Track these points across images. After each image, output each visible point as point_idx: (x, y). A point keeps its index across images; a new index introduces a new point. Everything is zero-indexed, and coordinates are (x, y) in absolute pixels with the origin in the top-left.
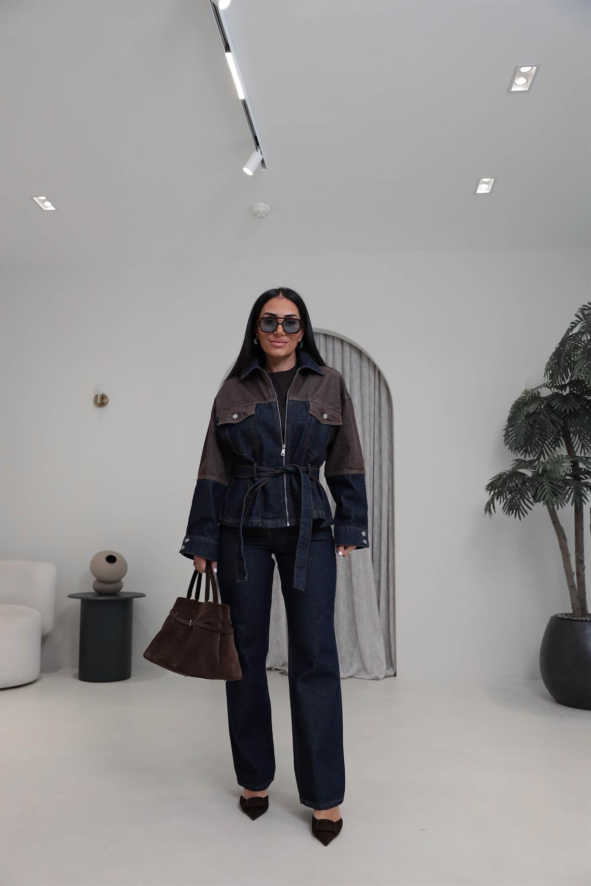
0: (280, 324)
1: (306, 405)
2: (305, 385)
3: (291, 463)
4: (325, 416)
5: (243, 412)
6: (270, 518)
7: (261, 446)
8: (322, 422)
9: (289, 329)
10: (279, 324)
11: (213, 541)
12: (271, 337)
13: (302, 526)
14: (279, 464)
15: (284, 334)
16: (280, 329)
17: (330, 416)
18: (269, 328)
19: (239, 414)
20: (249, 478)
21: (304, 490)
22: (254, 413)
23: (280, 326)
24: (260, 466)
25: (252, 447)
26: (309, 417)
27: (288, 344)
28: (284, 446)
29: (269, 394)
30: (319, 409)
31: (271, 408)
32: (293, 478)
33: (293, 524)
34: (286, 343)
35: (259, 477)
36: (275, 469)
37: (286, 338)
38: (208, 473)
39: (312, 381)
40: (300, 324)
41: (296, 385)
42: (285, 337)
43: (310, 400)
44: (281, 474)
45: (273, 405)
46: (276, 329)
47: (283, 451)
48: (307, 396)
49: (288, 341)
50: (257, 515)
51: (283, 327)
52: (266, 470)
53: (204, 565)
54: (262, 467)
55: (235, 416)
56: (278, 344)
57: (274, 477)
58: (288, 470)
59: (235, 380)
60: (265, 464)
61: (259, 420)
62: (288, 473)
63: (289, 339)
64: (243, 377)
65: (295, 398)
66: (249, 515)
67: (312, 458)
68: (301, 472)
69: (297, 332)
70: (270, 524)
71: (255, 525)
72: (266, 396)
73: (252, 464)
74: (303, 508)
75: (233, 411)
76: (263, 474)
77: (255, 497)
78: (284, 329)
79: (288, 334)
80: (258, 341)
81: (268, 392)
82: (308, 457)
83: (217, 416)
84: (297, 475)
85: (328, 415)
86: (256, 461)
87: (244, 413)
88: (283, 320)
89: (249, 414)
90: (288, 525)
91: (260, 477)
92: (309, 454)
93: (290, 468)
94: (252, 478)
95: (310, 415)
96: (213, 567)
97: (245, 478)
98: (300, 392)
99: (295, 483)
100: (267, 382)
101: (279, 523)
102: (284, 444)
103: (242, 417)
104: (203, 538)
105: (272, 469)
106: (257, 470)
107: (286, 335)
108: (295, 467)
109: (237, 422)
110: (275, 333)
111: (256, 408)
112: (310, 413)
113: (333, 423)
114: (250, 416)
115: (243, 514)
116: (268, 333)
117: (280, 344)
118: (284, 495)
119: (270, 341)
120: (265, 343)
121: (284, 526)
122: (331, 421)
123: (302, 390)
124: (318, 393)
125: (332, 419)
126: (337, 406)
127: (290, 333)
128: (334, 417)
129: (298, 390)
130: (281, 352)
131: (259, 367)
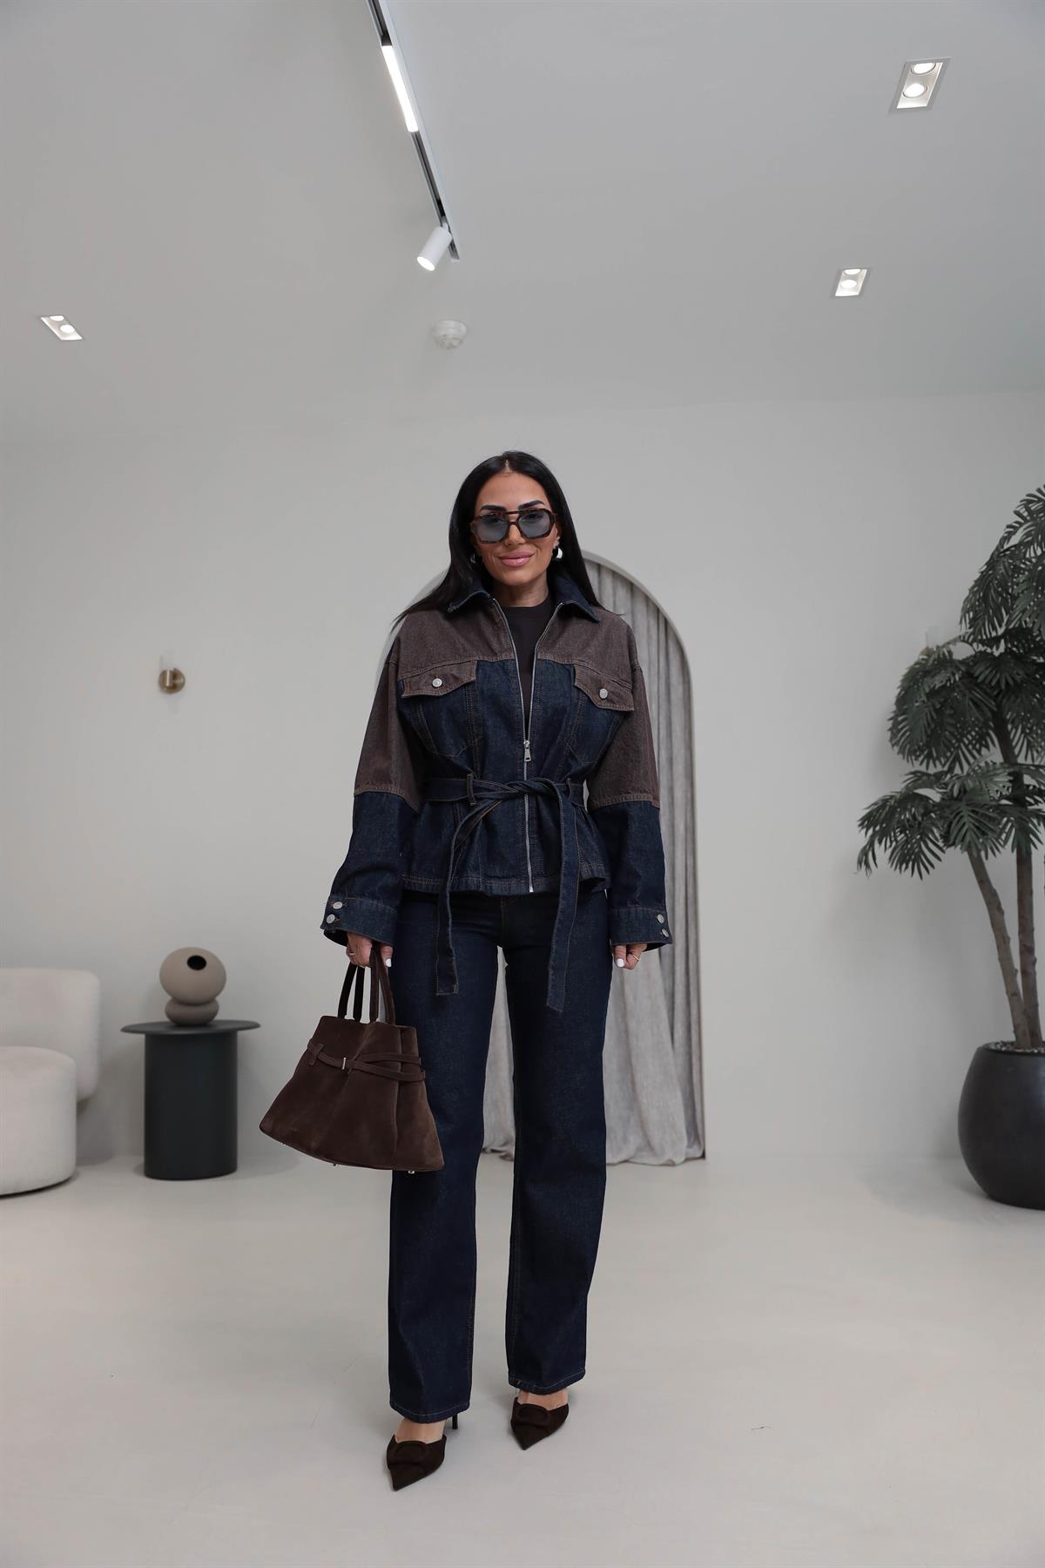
0: (513, 523)
1: (569, 672)
2: (566, 634)
3: (538, 776)
4: (604, 693)
5: (452, 676)
6: (496, 877)
7: (485, 740)
8: (598, 704)
9: (532, 530)
10: (510, 524)
11: (391, 909)
12: (500, 549)
13: (563, 891)
14: (515, 777)
15: (523, 540)
16: (515, 533)
17: (613, 692)
18: (496, 534)
19: (445, 678)
20: (459, 801)
21: (566, 826)
22: (472, 679)
23: (514, 528)
24: (481, 778)
25: (467, 743)
26: (575, 693)
27: (533, 558)
28: (527, 743)
29: (500, 644)
30: (592, 678)
31: (506, 672)
32: (542, 806)
33: (541, 889)
34: (530, 557)
35: (479, 799)
36: (509, 786)
37: (527, 549)
38: (393, 782)
39: (577, 627)
40: (551, 519)
41: (550, 633)
42: (525, 546)
43: (575, 662)
44: (520, 796)
45: (509, 666)
46: (507, 535)
47: (527, 754)
48: (570, 656)
49: (532, 552)
50: (476, 869)
51: (519, 528)
52: (492, 787)
53: (366, 952)
54: (485, 782)
55: (438, 682)
56: (515, 562)
57: (505, 800)
58: (532, 789)
60: (490, 776)
61: (482, 692)
62: (533, 794)
63: (535, 549)
64: (452, 607)
65: (549, 657)
66: (461, 871)
67: (575, 768)
68: (559, 794)
69: (548, 533)
70: (498, 887)
71: (473, 888)
72: (496, 647)
73: (465, 774)
74: (565, 858)
75: (433, 674)
76: (487, 794)
77: (472, 836)
78: (521, 532)
79: (531, 540)
81: (499, 640)
82: (570, 767)
84: (550, 798)
85: (609, 692)
86: (473, 769)
87: (456, 678)
88: (516, 515)
89: (465, 681)
90: (531, 891)
91: (481, 799)
92: (570, 761)
93: (537, 786)
94: (466, 802)
95: (576, 690)
96: (385, 958)
97: (452, 801)
98: (557, 646)
99: (545, 812)
100: (498, 621)
101: (515, 887)
102: (527, 739)
103: (450, 684)
104: (375, 903)
105: (502, 786)
106: (474, 787)
107: (526, 543)
108: (546, 783)
109: (441, 694)
110: (506, 541)
111: (477, 670)
112: (576, 684)
113: (618, 707)
114: (465, 686)
115: (451, 866)
116: (495, 542)
117: (520, 561)
118: (524, 835)
119: (500, 558)
120: (492, 562)
121: (524, 892)
122: (614, 703)
123: (561, 643)
124: (591, 650)
125: (615, 699)
126: (624, 677)
127: (533, 538)
128: (619, 696)
129: (555, 642)
130: (522, 575)
131: (485, 592)
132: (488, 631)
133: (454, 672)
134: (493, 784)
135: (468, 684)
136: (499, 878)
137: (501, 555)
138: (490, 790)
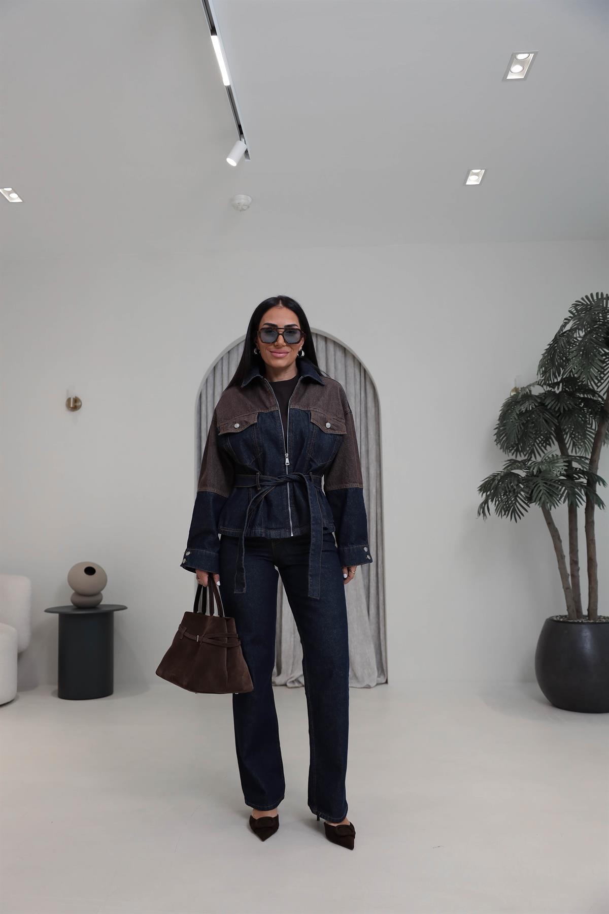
0: (281, 334)
1: (308, 414)
2: (306, 394)
3: (294, 472)
4: (328, 425)
5: (245, 421)
6: (273, 529)
7: (264, 454)
8: (326, 432)
9: (290, 339)
10: (279, 334)
11: (214, 554)
12: (272, 348)
14: (281, 474)
15: (285, 344)
16: (281, 340)
17: (334, 425)
18: (269, 339)
19: (240, 423)
20: (252, 487)
21: (311, 497)
22: (256, 422)
23: (281, 337)
24: (263, 475)
25: (255, 457)
26: (311, 426)
27: (289, 354)
28: (287, 455)
29: (270, 403)
30: (321, 417)
31: (273, 417)
32: (297, 489)
33: (297, 534)
34: (287, 353)
35: (262, 486)
36: (278, 478)
37: (287, 349)
38: (209, 486)
39: (313, 390)
40: (301, 333)
41: (297, 393)
42: (286, 347)
43: (311, 409)
44: (285, 483)
45: (276, 414)
46: (276, 340)
47: (287, 461)
48: (308, 405)
49: (289, 351)
50: (260, 525)
51: (284, 337)
52: (270, 479)
53: (206, 579)
54: (266, 477)
55: (237, 426)
56: (279, 355)
57: (277, 486)
58: (291, 479)
59: (235, 390)
60: (268, 473)
61: (261, 428)
62: (292, 481)
63: (290, 349)
64: (243, 385)
65: (297, 407)
66: (252, 525)
67: (314, 466)
68: (306, 480)
70: (274, 534)
71: (259, 535)
72: (268, 404)
73: (255, 473)
75: (234, 421)
76: (267, 483)
77: (258, 507)
78: (285, 340)
79: (289, 344)
80: (258, 351)
81: (269, 400)
82: (311, 466)
83: (218, 426)
84: (301, 483)
85: (332, 425)
86: (259, 470)
87: (246, 422)
88: (283, 330)
89: (252, 423)
90: (292, 535)
91: (264, 486)
92: (311, 463)
93: (294, 477)
94: (255, 488)
95: (312, 424)
96: (216, 580)
97: (248, 488)
98: (301, 401)
99: (298, 492)
100: (268, 390)
101: (283, 534)
102: (286, 453)
103: (244, 426)
104: (204, 551)
105: (276, 478)
106: (260, 479)
107: (287, 345)
108: (299, 475)
109: (239, 431)
110: (276, 343)
111: (258, 417)
112: (311, 421)
113: (337, 432)
114: (252, 425)
115: (246, 524)
116: (269, 343)
117: (281, 355)
118: (288, 505)
119: (271, 352)
120: (266, 355)
121: (288, 536)
122: (335, 430)
123: (304, 399)
124: (320, 403)
125: (335, 428)
126: (340, 416)
127: (291, 343)
128: (337, 426)
129: (300, 399)
130: (281, 363)
131: (260, 376)
132: (263, 396)
133: (246, 419)
134: (270, 478)
135: (254, 425)
136: (275, 529)
137: (272, 350)
138: (268, 481)
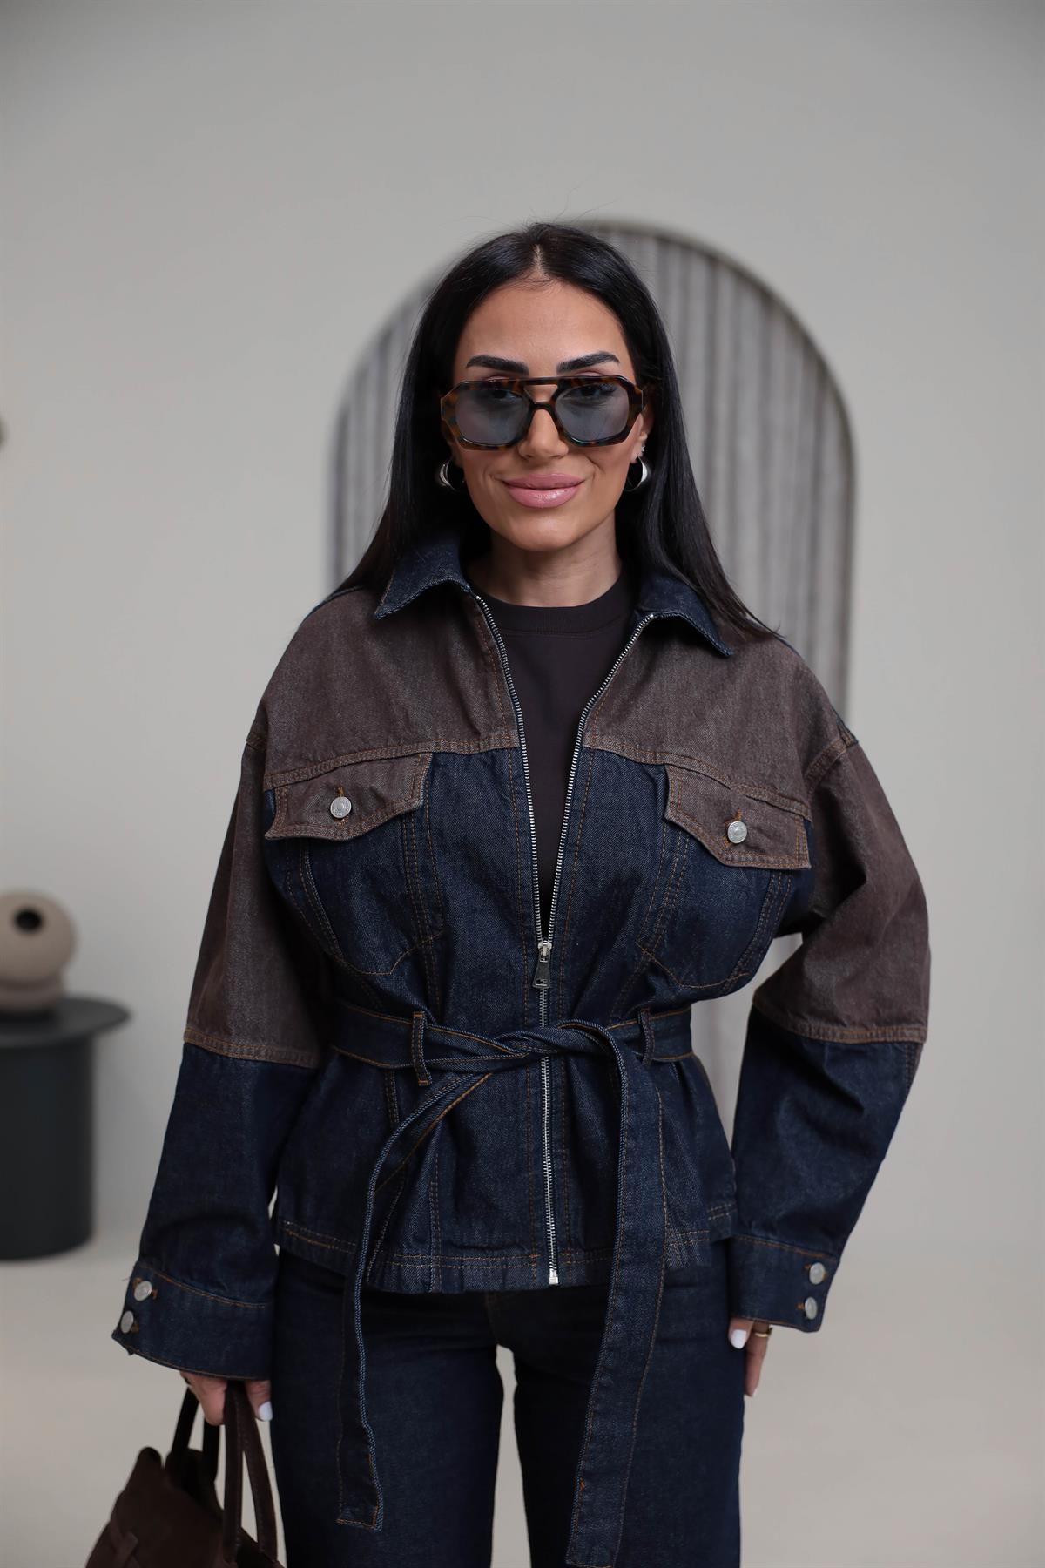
0: (542, 406)
1: (654, 782)
2: (653, 686)
3: (570, 1016)
4: (737, 831)
5: (373, 791)
6: (475, 1247)
7: (447, 942)
8: (725, 858)
9: (584, 425)
10: (534, 407)
11: (250, 1306)
12: (506, 462)
13: (617, 1302)
14: (521, 1020)
15: (562, 448)
16: (544, 432)
17: (759, 829)
18: (499, 429)
19: (356, 795)
20: (397, 1071)
21: (633, 1143)
22: (418, 803)
23: (543, 419)
24: (441, 1023)
25: (412, 943)
26: (665, 835)
27: (584, 488)
28: (545, 946)
29: (489, 706)
30: (708, 800)
31: (495, 779)
32: (583, 1088)
33: (573, 1279)
34: (576, 484)
35: (438, 1072)
36: (502, 1041)
37: (571, 467)
38: (234, 1031)
40: (634, 400)
41: (619, 681)
42: (566, 461)
43: (670, 759)
44: (533, 1061)
45: (508, 767)
46: (525, 431)
47: (546, 969)
48: (659, 741)
49: (581, 476)
50: (421, 1240)
51: (555, 418)
52: (469, 1047)
53: (215, 1400)
54: (454, 1031)
55: (342, 806)
56: (539, 498)
57: (496, 1072)
58: (555, 1046)
59: (357, 611)
60: (463, 1018)
61: (441, 834)
62: (562, 1054)
63: (589, 468)
64: (385, 609)
65: (610, 744)
66: (390, 1236)
69: (622, 436)
70: (477, 1271)
71: (414, 1288)
72: (478, 714)
73: (407, 1011)
74: (624, 1224)
75: (332, 779)
76: (459, 1062)
77: (421, 1154)
78: (560, 429)
79: (581, 446)
80: (457, 474)
81: (486, 695)
82: (648, 990)
83: (268, 785)
84: (600, 1061)
85: (751, 828)
86: (427, 1002)
87: (381, 801)
88: (553, 388)
89: (401, 807)
90: (553, 1278)
91: (444, 1072)
92: (652, 979)
93: (566, 1036)
94: (409, 1075)
95: (667, 829)
96: (254, 1401)
97: (381, 1070)
98: (632, 717)
99: (588, 1107)
100: (485, 648)
101: (516, 1272)
102: (545, 936)
103: (369, 813)
104: (212, 1296)
105: (495, 1043)
106: (427, 1042)
107: (570, 452)
108: (596, 1034)
109: (346, 837)
110: (523, 448)
111: (431, 776)
112: (669, 814)
113: (772, 862)
114: (400, 817)
115: (366, 1241)
116: (495, 448)
117: (553, 495)
118: (540, 1150)
119: (507, 484)
120: (486, 488)
121: (535, 1284)
122: (762, 852)
123: (641, 709)
124: (708, 732)
125: (764, 842)
126: (787, 788)
127: (588, 444)
128: (775, 836)
129: (625, 709)
130: (552, 529)
131: (459, 580)
132: (466, 671)
133: (378, 785)
134: (472, 1041)
135: (409, 814)
136: (483, 1249)
137: (509, 478)
138: (465, 1053)
